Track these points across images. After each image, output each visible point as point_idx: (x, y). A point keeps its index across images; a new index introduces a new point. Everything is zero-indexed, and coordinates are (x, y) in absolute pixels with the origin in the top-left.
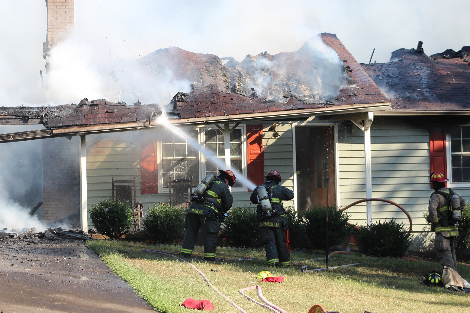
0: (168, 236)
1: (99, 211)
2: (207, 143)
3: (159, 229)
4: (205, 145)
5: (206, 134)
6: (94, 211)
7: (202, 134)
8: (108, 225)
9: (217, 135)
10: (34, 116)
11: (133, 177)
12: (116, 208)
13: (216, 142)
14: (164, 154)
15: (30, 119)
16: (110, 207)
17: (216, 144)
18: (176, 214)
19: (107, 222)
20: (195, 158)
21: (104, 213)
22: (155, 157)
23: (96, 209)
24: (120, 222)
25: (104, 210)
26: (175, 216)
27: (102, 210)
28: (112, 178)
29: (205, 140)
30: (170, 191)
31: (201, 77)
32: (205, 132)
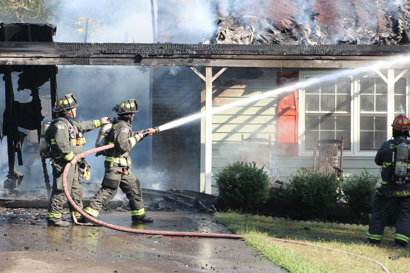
0: (314, 210)
1: (228, 176)
2: (361, 94)
3: (303, 201)
4: (359, 96)
5: (361, 83)
6: (222, 177)
7: (356, 82)
8: (240, 195)
9: (375, 85)
10: (149, 55)
11: (268, 134)
12: (250, 174)
13: (374, 93)
14: (307, 107)
15: (144, 58)
16: (243, 172)
17: (374, 95)
18: (325, 183)
19: (238, 191)
20: (346, 112)
21: (235, 179)
22: (295, 110)
23: (224, 174)
24: (255, 191)
25: (234, 176)
26: (324, 186)
27: (233, 176)
28: (242, 135)
29: (359, 90)
30: (315, 154)
31: (355, 11)
32: (359, 81)
